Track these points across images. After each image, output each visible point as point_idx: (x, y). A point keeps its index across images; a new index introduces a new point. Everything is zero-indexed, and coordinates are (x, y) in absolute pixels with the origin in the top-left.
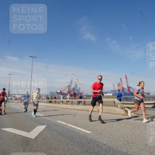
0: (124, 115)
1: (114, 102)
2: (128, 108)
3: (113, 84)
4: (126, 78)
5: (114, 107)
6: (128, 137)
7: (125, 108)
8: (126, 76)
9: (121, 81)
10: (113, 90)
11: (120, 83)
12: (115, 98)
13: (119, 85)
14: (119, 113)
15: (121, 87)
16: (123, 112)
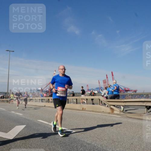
0: (109, 113)
1: (100, 100)
2: (114, 106)
3: (99, 81)
4: (113, 75)
5: (99, 105)
6: (113, 136)
7: (111, 106)
8: (112, 73)
9: (107, 78)
10: (98, 87)
11: (105, 80)
12: (100, 96)
13: (105, 82)
14: (104, 111)
15: (107, 84)
16: (108, 110)
